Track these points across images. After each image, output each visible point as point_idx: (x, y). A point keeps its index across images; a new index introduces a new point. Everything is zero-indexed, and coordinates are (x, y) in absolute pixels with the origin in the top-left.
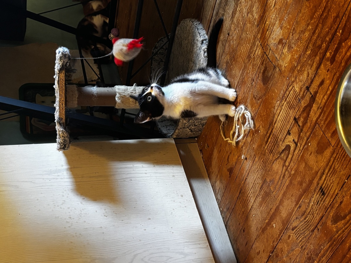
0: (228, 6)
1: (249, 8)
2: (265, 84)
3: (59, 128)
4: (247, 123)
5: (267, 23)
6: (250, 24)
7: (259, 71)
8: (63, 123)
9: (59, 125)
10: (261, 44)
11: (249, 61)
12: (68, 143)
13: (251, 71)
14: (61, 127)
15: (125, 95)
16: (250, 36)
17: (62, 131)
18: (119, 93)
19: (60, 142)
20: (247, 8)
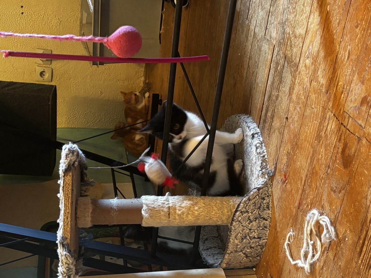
0: (283, 84)
1: (311, 75)
2: (347, 168)
3: (61, 252)
4: (325, 231)
5: (340, 83)
6: (315, 94)
7: (336, 152)
8: (68, 245)
9: (62, 248)
10: (334, 115)
11: (319, 142)
12: (74, 273)
13: (323, 155)
14: (64, 250)
15: (154, 207)
16: (317, 110)
17: (66, 255)
18: (147, 205)
19: (62, 272)
20: (310, 75)
